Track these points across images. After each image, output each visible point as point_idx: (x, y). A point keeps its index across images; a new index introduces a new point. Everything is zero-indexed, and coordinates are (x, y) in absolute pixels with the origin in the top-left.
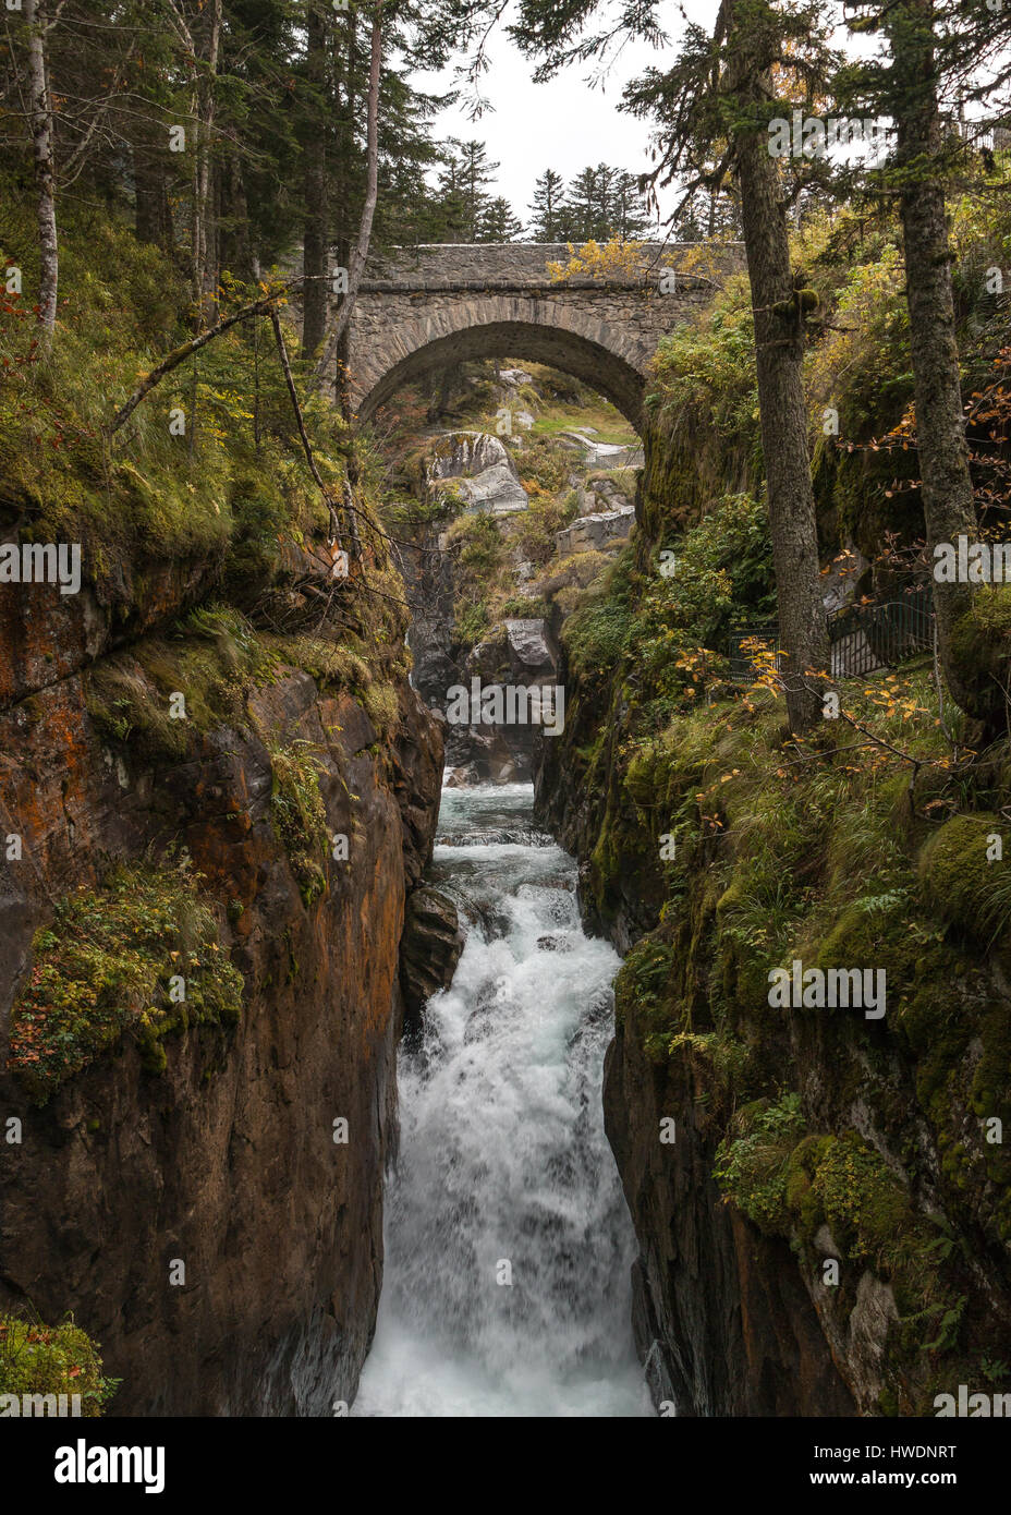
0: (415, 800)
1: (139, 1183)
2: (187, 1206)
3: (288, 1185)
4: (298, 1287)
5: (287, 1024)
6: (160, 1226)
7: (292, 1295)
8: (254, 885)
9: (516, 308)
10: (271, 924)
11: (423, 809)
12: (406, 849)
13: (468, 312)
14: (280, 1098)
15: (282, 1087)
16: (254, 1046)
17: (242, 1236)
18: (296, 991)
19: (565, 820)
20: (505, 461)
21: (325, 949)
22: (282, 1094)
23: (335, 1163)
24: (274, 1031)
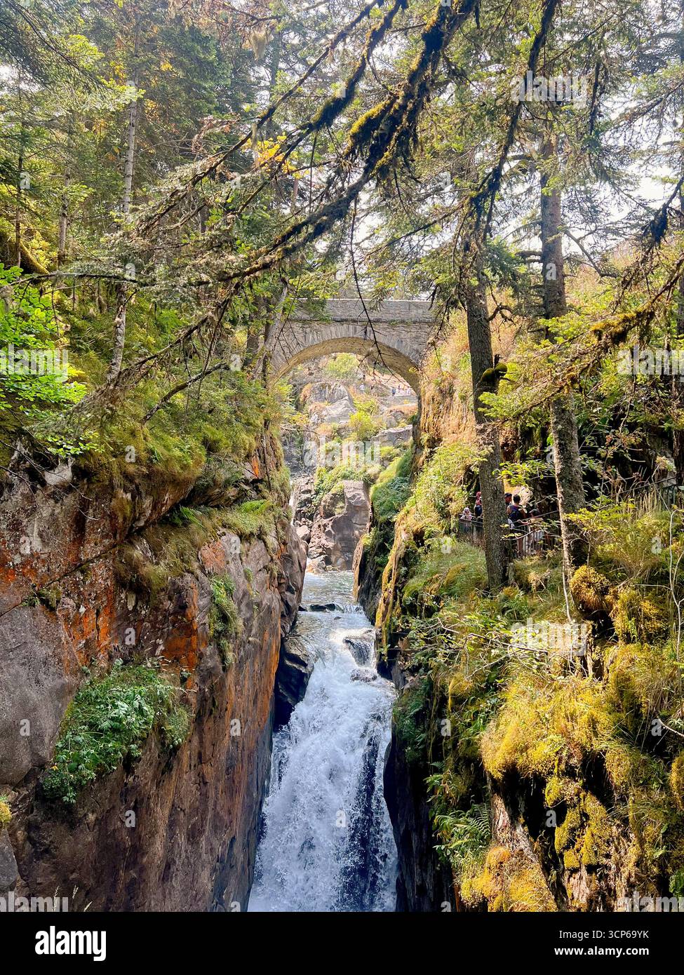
0: (289, 589)
1: (116, 846)
2: (143, 855)
3: (201, 832)
4: (204, 894)
5: (208, 737)
6: (127, 868)
7: (199, 900)
8: (196, 661)
9: (355, 331)
10: (204, 682)
11: (293, 593)
12: (283, 616)
13: (331, 332)
14: (202, 781)
15: (203, 774)
16: (189, 752)
17: (173, 868)
18: (215, 717)
19: (370, 598)
20: (347, 398)
21: (233, 689)
22: (203, 779)
23: (230, 814)
24: (201, 742)
